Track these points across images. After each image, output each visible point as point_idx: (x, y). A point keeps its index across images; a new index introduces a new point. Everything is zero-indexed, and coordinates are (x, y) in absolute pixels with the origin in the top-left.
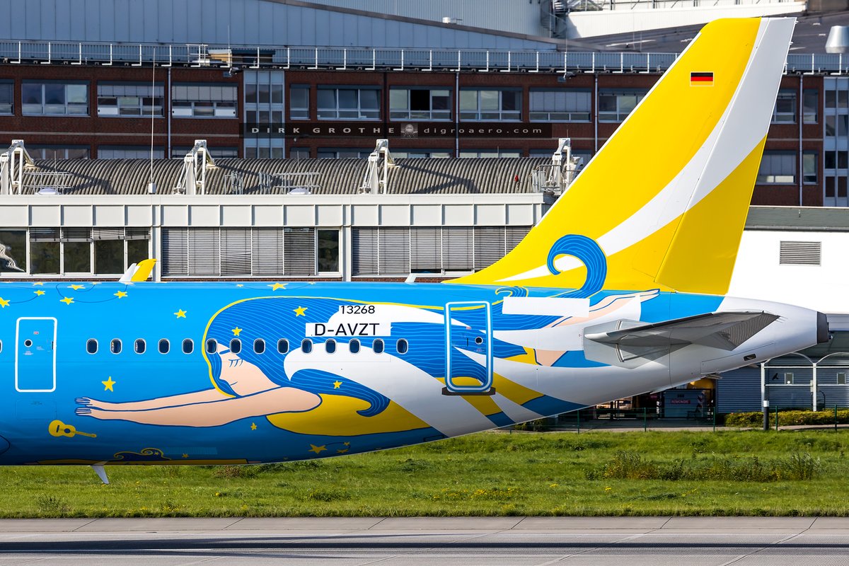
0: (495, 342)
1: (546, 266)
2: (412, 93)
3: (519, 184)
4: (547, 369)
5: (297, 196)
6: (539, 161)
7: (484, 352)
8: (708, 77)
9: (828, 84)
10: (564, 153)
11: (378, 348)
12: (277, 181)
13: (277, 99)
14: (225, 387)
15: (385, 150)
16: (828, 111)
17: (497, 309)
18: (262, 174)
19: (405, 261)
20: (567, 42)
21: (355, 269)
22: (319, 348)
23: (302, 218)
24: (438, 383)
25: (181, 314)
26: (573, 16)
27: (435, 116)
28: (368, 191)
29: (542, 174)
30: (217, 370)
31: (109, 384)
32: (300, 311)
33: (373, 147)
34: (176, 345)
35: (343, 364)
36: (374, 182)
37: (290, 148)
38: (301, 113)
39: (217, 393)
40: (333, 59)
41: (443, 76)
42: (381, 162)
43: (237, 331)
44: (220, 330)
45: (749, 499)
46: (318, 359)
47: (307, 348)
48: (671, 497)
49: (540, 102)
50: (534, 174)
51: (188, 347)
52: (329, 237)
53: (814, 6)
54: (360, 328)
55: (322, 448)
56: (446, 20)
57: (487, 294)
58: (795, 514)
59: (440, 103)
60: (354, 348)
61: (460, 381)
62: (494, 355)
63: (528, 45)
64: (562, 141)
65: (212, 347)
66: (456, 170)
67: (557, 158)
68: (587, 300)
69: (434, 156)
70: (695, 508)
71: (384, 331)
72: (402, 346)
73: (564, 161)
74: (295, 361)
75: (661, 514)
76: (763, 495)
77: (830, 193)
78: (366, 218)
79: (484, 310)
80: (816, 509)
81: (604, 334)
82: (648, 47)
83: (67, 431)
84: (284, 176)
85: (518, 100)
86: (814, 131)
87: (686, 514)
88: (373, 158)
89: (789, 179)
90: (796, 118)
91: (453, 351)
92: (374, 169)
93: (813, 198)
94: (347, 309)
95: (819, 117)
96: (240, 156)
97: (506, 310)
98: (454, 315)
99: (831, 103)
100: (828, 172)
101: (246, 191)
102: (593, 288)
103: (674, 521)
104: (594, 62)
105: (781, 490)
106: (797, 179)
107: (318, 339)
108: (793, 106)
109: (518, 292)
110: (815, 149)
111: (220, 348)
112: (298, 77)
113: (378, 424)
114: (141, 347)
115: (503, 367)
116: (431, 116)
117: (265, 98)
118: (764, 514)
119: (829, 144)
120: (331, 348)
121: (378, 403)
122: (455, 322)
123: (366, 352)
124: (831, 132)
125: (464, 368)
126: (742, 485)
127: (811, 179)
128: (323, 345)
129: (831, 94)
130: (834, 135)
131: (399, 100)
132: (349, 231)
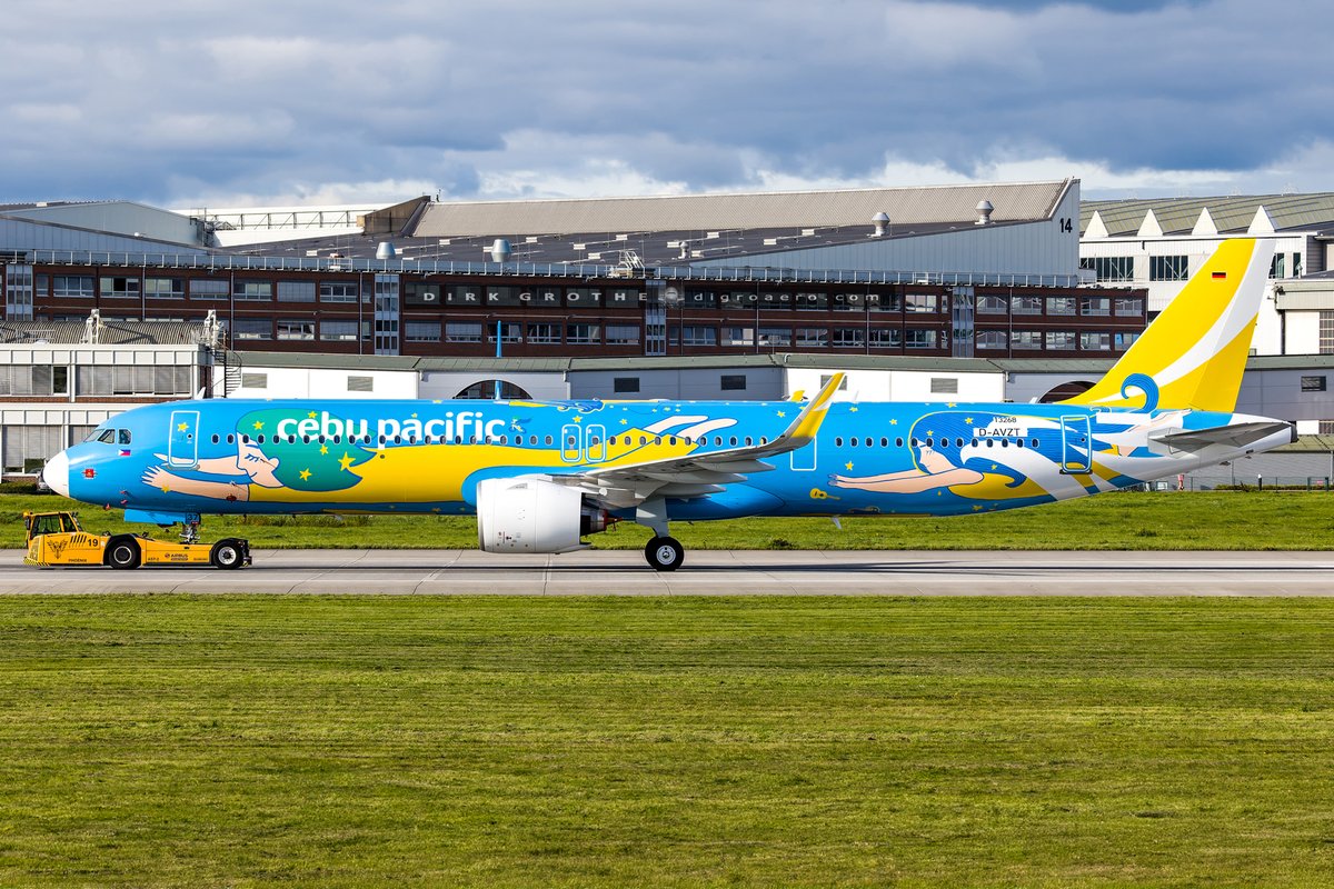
0: (1093, 440)
1: (1120, 394)
2: (115, 280)
3: (183, 339)
4: (1125, 459)
5: (40, 345)
6: (196, 324)
7: (1087, 447)
8: (1222, 275)
9: (378, 279)
10: (212, 319)
11: (1020, 444)
12: (28, 335)
13: (27, 283)
14: (923, 468)
15: (98, 316)
16: (378, 296)
17: (1093, 420)
18: (18, 331)
19: (110, 386)
20: (214, 250)
21: (77, 392)
22: (982, 444)
23: (43, 359)
24: (1058, 467)
25: (894, 422)
26: (217, 233)
27: (129, 295)
28: (86, 342)
29: (197, 332)
30: (918, 458)
31: (850, 466)
32: (969, 421)
33: (89, 314)
34: (892, 442)
35: (997, 454)
36: (90, 336)
37: (36, 313)
38: (43, 291)
39: (918, 472)
40: (64, 258)
41: (134, 270)
42: (94, 323)
43: (930, 433)
44: (919, 432)
45: (328, 538)
46: (982, 451)
47: (975, 444)
48: (277, 537)
49: (197, 287)
50: (192, 332)
51: (899, 443)
52: (61, 371)
53: (369, 230)
54: (1008, 432)
55: (980, 507)
56: (136, 235)
57: (1085, 411)
58: (356, 548)
59: (132, 287)
60: (1005, 444)
61: (1070, 465)
62: (1093, 449)
63: (189, 251)
64: (210, 312)
65: (914, 443)
66: (143, 329)
67: (207, 322)
68: (1149, 415)
69: (128, 320)
70: (293, 544)
71: (1023, 433)
72: (1035, 443)
73: (211, 324)
74: (967, 452)
75: (272, 548)
76: (338, 536)
77: (379, 347)
78: (85, 359)
79: (1085, 420)
80: (369, 544)
81: (1163, 436)
82: (264, 253)
83: (822, 495)
84: (32, 332)
85: (183, 284)
86: (369, 307)
87: (288, 548)
88: (89, 321)
89: (354, 338)
90: (358, 299)
91: (1067, 446)
92: (90, 328)
93: (369, 350)
94: (999, 420)
95: (372, 299)
96: (4, 319)
97: (1099, 421)
98: (1067, 424)
99: (380, 291)
100: (378, 334)
101: (7, 342)
102: (1150, 406)
103: (280, 552)
104: (230, 263)
105: (347, 532)
106: (358, 337)
107: (982, 439)
108: (356, 292)
109: (1105, 410)
110: (369, 319)
111: (920, 443)
112: (42, 270)
113: (1018, 493)
114: (869, 443)
115: (1098, 457)
116: (126, 295)
117: (20, 282)
118: (336, 547)
119: (378, 316)
120: (990, 444)
121: (1019, 479)
122: (1068, 428)
123: (1012, 446)
124: (379, 309)
125: (1075, 457)
126: (322, 530)
127: (367, 337)
128: (985, 442)
129: (379, 284)
130: (381, 310)
131: (106, 284)
132: (73, 367)
